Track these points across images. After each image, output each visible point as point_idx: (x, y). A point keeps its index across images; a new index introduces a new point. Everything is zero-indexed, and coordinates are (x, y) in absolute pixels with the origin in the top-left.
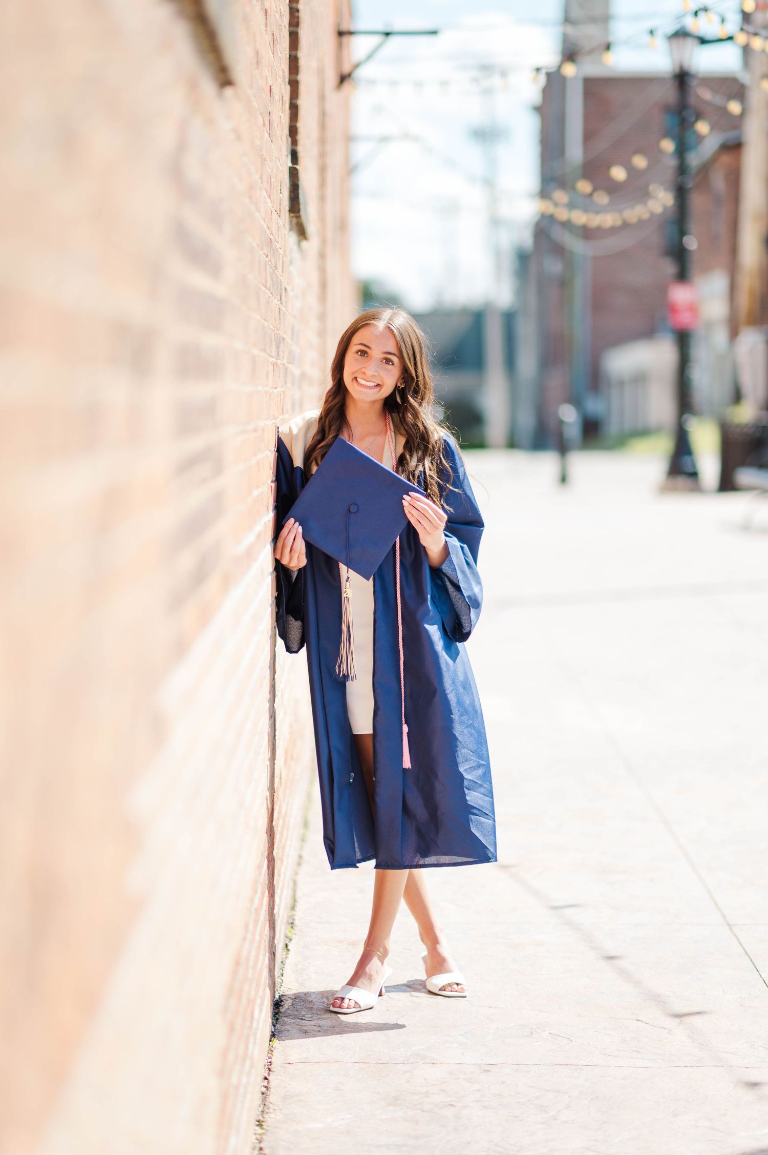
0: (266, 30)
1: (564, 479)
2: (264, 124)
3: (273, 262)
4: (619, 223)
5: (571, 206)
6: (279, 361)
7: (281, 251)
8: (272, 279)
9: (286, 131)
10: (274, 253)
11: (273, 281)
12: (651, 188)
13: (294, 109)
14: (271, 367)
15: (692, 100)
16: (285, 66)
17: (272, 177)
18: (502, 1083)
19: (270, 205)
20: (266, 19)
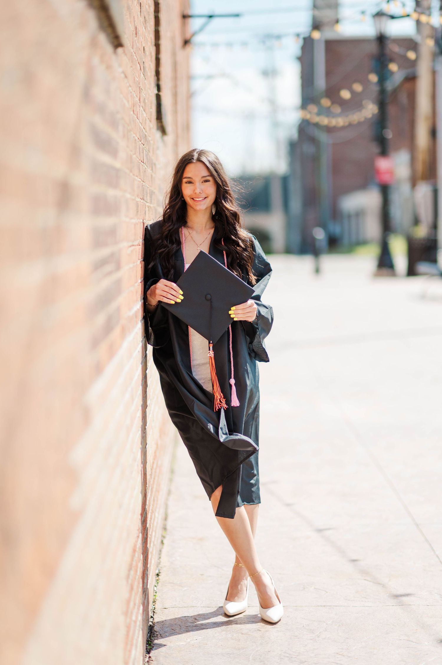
0: (141, 15)
1: (317, 271)
2: (140, 69)
3: (147, 148)
4: (346, 124)
5: (318, 114)
6: (152, 205)
7: (152, 142)
8: (147, 158)
9: (153, 73)
10: (148, 143)
11: (147, 159)
12: (364, 102)
13: (158, 61)
14: (147, 208)
15: (387, 51)
16: (152, 36)
17: (146, 100)
18: (288, 617)
19: (145, 115)
20: (141, 9)
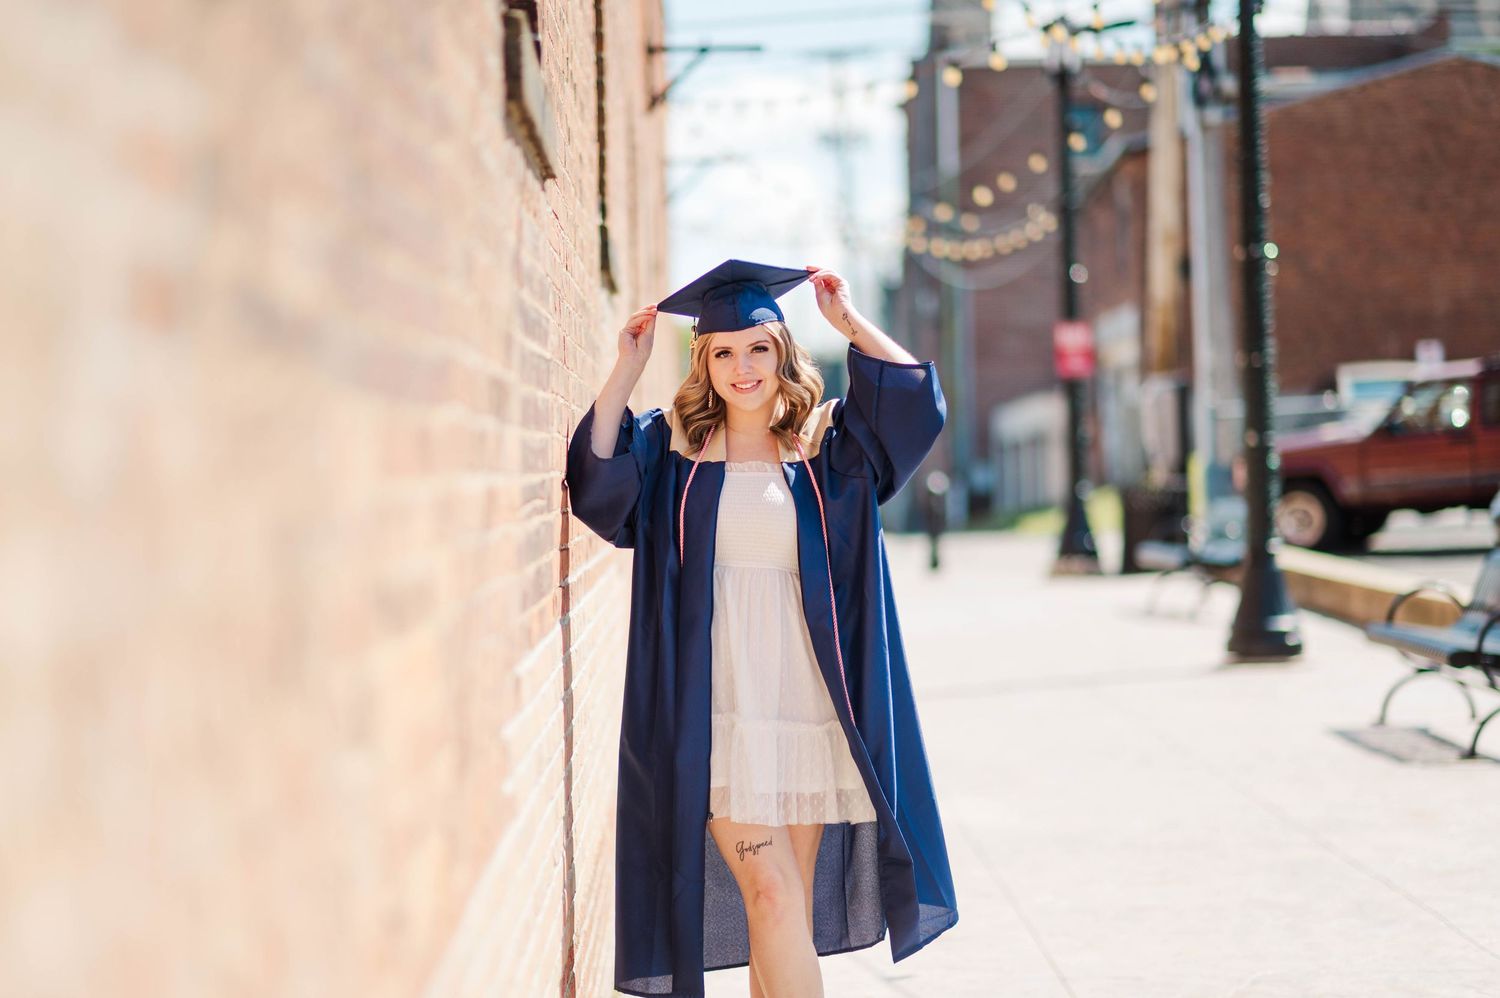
1: (935, 563)
3: (587, 321)
4: (989, 254)
7: (594, 309)
10: (588, 312)
12: (1028, 209)
16: (593, 126)
17: (584, 242)
